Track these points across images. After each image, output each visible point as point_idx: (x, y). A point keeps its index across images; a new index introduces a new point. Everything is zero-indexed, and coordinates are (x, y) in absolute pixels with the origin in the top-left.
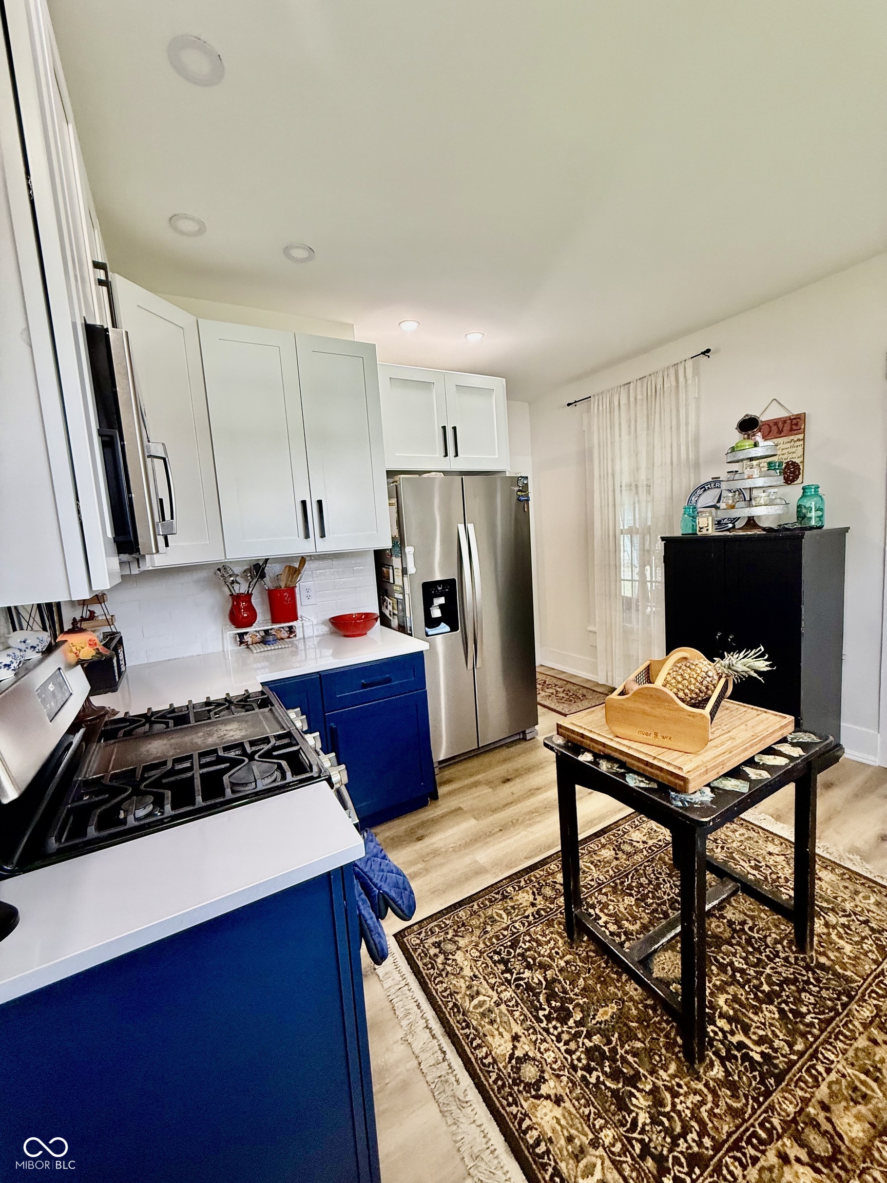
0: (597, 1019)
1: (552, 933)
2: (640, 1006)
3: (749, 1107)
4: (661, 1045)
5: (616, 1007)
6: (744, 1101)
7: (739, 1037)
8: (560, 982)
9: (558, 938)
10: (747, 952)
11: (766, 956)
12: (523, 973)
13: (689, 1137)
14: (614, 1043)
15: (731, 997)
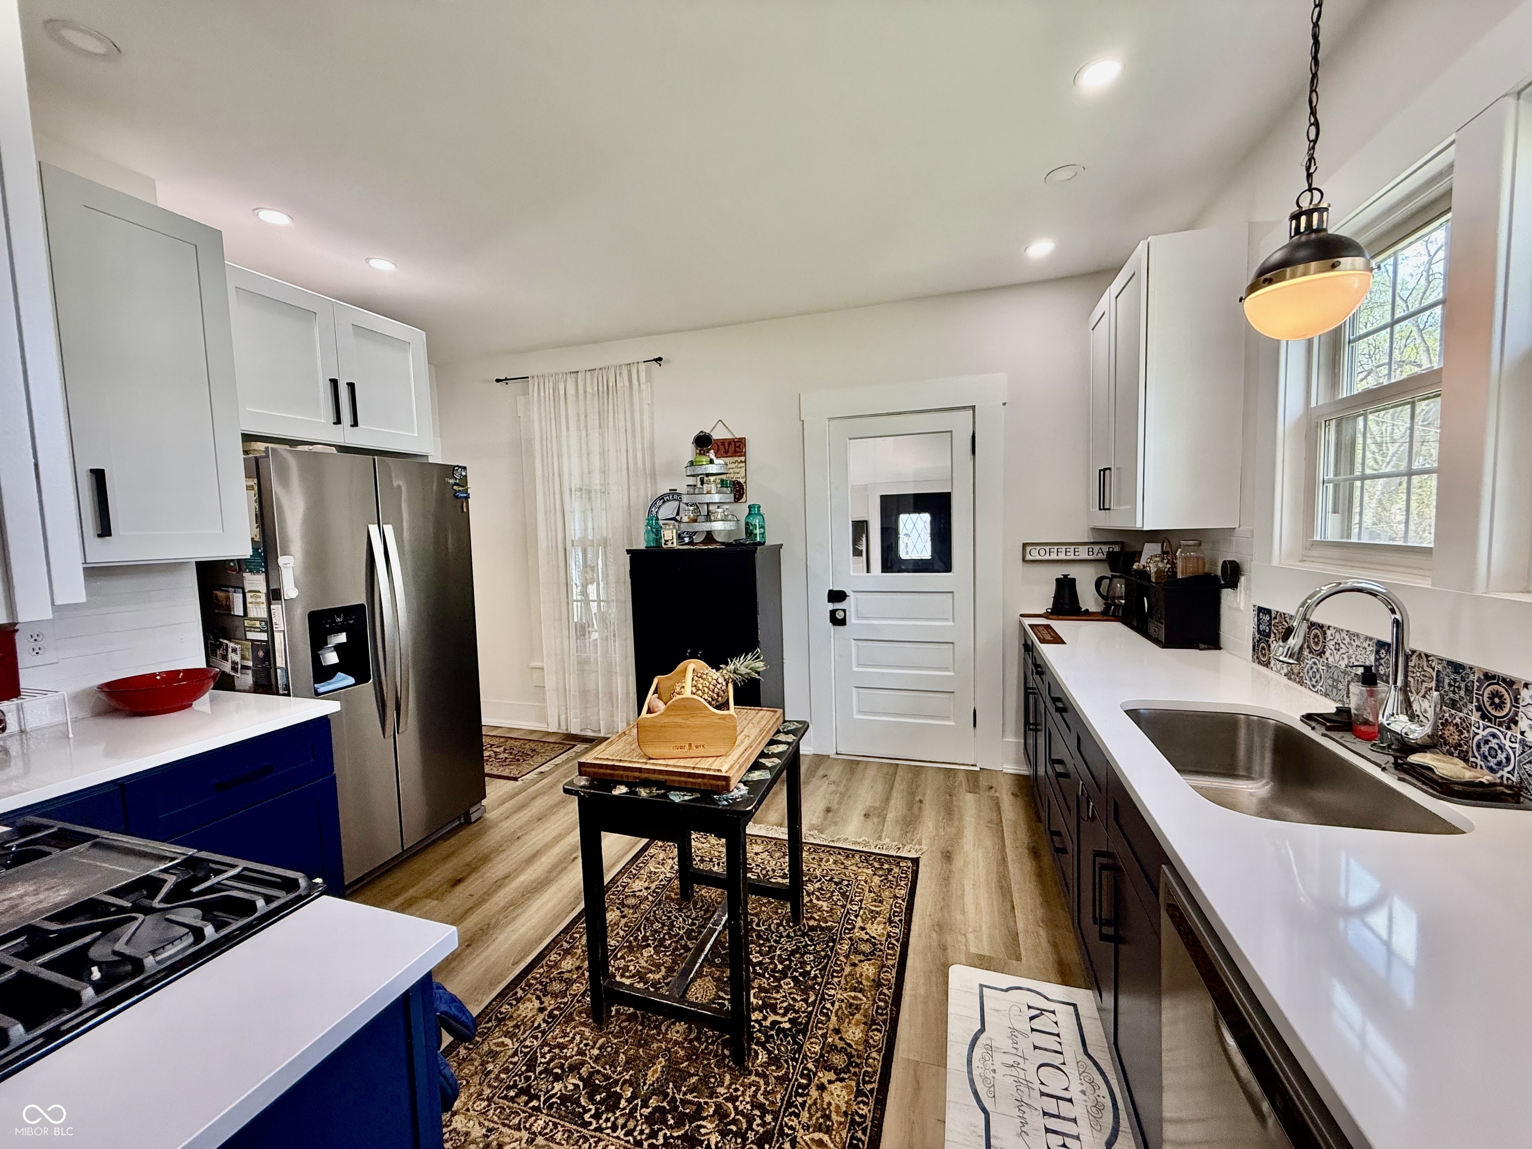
0: (648, 1082)
1: (574, 1028)
2: (685, 1045)
3: (791, 1068)
4: (713, 1066)
5: (663, 1060)
6: (786, 1066)
7: (772, 1018)
8: (598, 1072)
9: (583, 1029)
10: (760, 946)
11: (774, 941)
12: (553, 1088)
13: (754, 1126)
14: (671, 1094)
15: (757, 990)
